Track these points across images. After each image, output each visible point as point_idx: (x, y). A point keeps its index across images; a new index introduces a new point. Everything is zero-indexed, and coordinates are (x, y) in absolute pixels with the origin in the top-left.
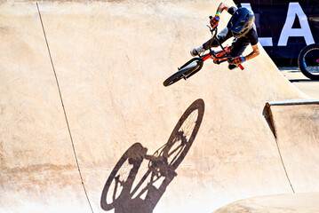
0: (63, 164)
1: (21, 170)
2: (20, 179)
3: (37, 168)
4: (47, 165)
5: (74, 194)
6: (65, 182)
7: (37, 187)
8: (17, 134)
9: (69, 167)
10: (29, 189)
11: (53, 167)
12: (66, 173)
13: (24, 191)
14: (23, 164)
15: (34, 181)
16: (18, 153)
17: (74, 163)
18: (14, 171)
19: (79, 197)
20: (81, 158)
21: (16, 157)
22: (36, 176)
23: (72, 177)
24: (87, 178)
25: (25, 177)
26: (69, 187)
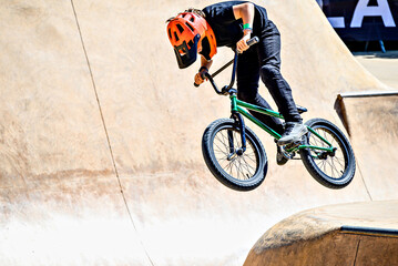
0: (98, 169)
1: (49, 177)
2: (48, 187)
3: (68, 174)
4: (79, 170)
5: (112, 205)
6: (102, 190)
7: (68, 196)
8: (43, 134)
9: (105, 172)
10: (58, 199)
11: (86, 172)
12: (101, 179)
13: (53, 202)
14: (51, 170)
15: (64, 190)
16: (45, 157)
17: (111, 168)
18: (41, 178)
19: (117, 207)
20: (119, 161)
21: (44, 161)
22: (67, 183)
23: (109, 184)
24: (127, 186)
25: (53, 185)
26: (106, 196)
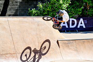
0: (13, 53)
1: (4, 54)
2: (3, 56)
3: (7, 54)
4: (9, 53)
5: (15, 60)
6: (13, 57)
7: (7, 58)
8: (3, 46)
9: (14, 54)
10: (5, 58)
11: (11, 54)
12: (13, 55)
13: (4, 59)
14: (4, 53)
15: (6, 57)
16: (3, 51)
17: (15, 53)
18: (2, 55)
19: (16, 60)
20: (17, 52)
22: (7, 56)
23: (15, 56)
24: (18, 56)
25: (4, 56)
26: (14, 58)
